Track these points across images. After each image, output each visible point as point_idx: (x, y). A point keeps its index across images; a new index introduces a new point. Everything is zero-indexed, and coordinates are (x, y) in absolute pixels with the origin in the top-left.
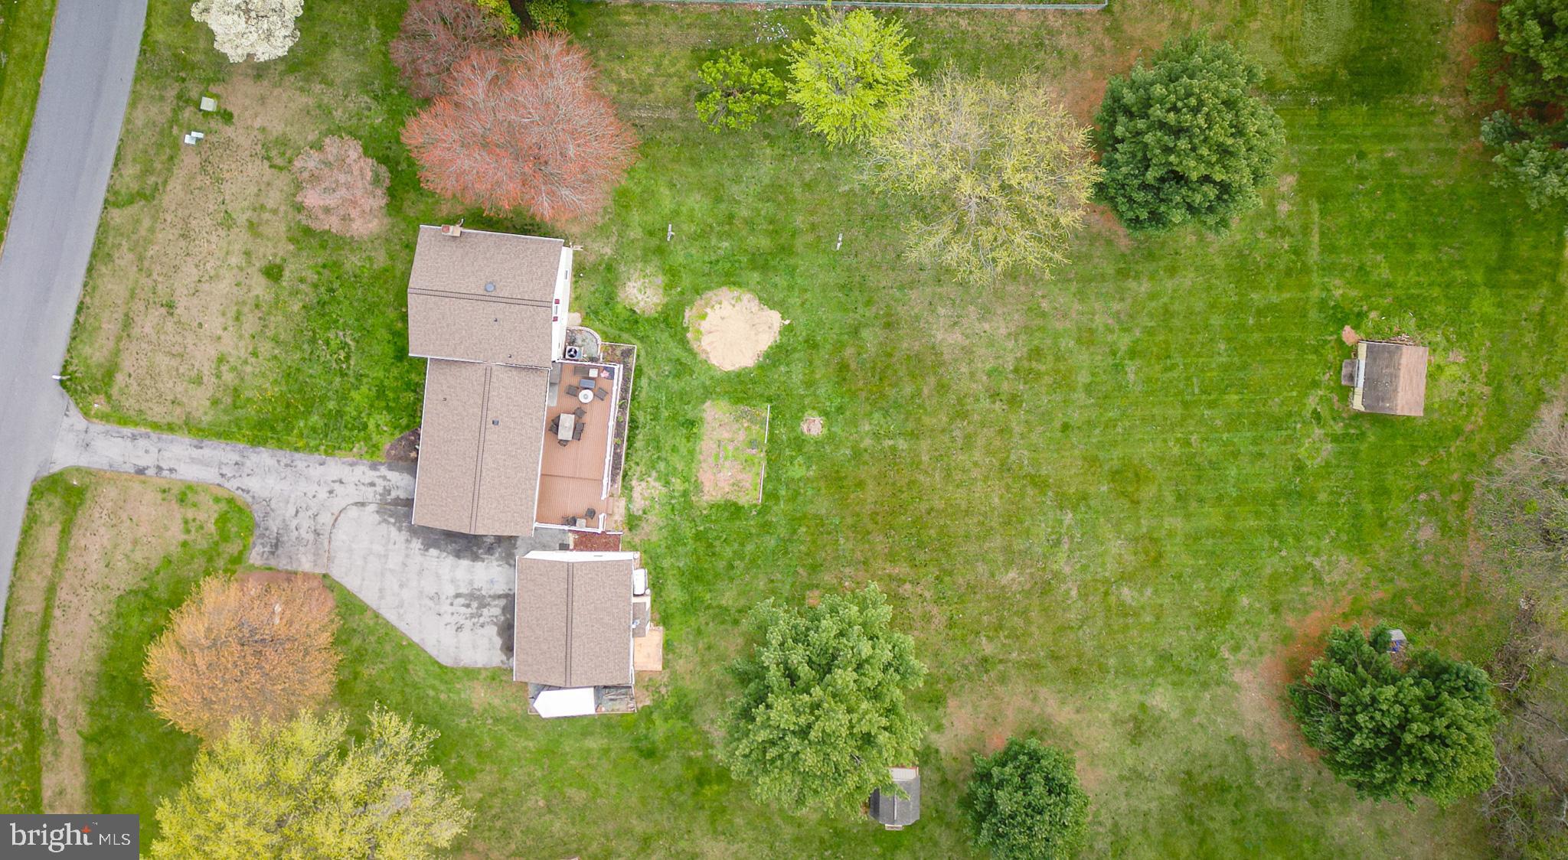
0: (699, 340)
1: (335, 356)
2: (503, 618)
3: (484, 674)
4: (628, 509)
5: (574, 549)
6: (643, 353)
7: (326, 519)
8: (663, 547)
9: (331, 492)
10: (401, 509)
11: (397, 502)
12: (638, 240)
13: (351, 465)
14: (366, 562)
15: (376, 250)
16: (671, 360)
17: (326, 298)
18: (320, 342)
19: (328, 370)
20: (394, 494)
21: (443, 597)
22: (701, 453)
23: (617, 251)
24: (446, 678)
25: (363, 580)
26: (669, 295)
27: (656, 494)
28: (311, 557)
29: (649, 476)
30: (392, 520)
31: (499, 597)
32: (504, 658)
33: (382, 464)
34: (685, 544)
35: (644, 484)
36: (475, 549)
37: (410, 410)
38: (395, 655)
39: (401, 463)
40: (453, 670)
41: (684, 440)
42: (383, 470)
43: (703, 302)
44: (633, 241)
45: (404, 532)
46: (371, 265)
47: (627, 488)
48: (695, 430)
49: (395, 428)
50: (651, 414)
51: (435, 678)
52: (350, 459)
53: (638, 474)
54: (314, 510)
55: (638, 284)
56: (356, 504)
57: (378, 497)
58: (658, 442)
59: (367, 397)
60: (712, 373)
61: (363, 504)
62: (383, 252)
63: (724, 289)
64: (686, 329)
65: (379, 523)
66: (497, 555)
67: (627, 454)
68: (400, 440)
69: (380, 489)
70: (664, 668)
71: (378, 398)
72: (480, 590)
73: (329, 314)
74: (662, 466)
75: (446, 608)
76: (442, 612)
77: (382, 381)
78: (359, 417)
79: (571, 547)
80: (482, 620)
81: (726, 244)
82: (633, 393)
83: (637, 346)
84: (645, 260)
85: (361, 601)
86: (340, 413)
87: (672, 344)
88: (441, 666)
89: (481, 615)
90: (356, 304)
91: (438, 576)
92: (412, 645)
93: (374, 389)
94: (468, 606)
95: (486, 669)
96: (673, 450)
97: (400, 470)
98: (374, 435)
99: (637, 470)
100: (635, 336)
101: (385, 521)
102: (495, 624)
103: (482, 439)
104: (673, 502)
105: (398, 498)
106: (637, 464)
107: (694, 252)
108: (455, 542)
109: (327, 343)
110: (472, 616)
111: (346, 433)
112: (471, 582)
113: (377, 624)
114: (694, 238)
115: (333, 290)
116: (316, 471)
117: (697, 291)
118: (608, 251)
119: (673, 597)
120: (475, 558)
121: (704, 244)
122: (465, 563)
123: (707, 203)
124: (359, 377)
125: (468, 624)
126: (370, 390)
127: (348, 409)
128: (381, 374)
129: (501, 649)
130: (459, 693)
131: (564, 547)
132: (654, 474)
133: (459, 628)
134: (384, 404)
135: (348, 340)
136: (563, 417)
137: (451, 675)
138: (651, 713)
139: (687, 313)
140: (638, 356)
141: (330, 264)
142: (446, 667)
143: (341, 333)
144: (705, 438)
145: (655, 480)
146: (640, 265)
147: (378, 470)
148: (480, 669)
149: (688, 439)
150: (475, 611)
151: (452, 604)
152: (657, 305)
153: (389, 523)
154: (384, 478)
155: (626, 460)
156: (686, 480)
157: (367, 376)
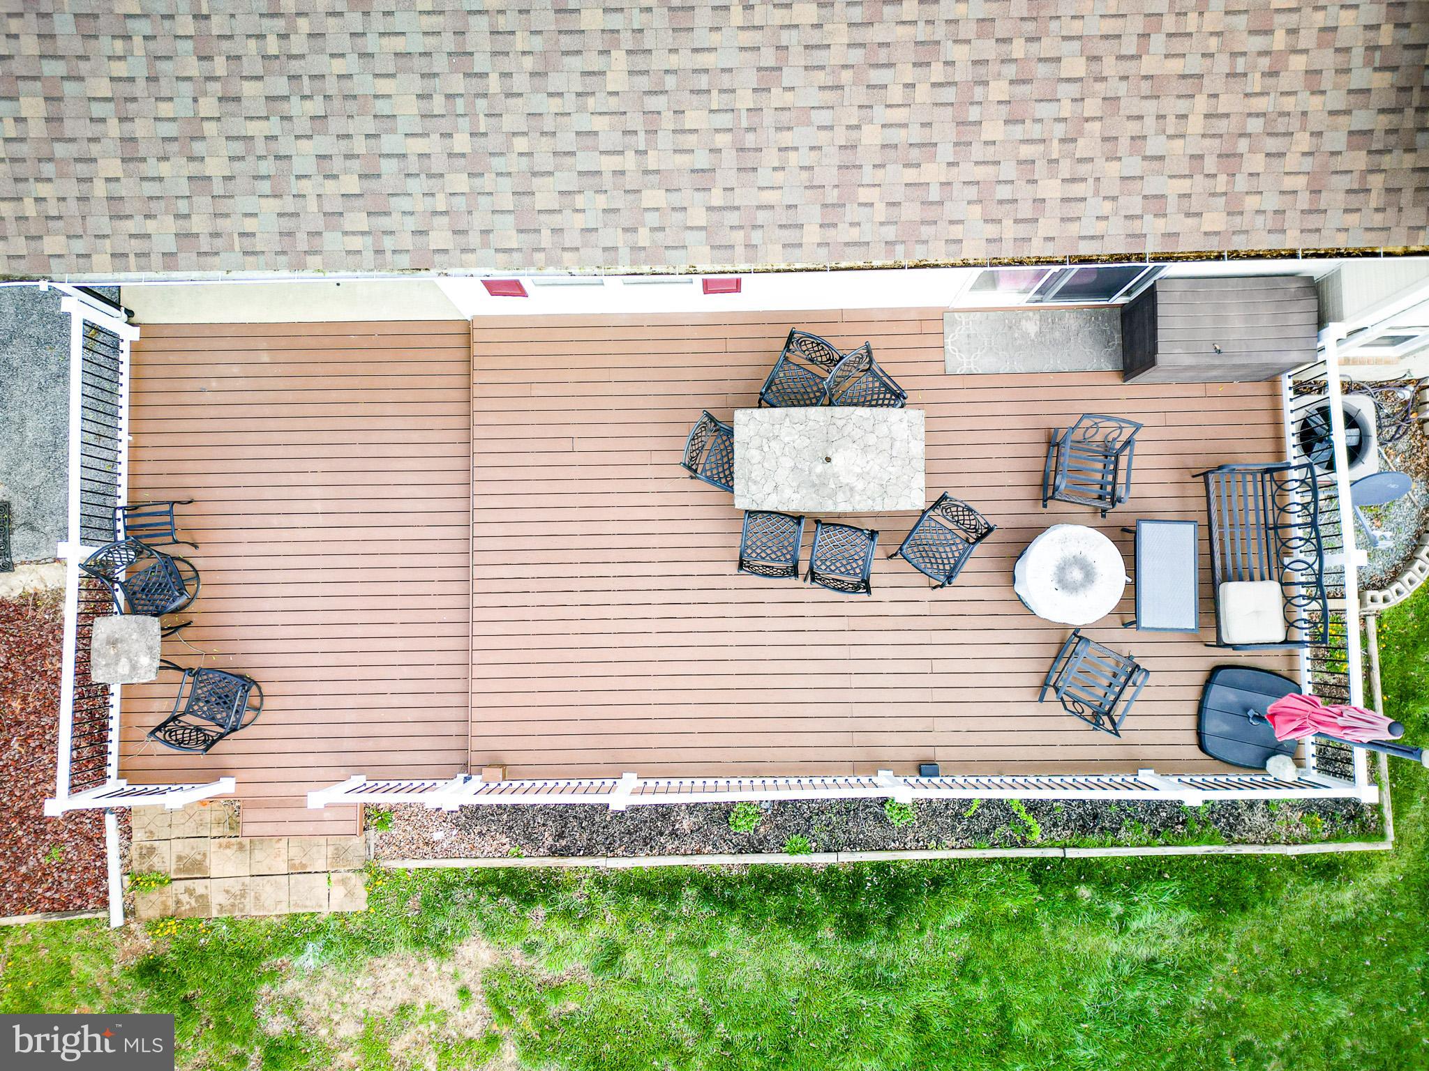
4: (290, 936)
6: (1346, 897)
29: (534, 1050)
35: (473, 1019)
47: (432, 911)
50: (961, 1015)
67: (667, 888)
99: (562, 955)
155: (629, 887)
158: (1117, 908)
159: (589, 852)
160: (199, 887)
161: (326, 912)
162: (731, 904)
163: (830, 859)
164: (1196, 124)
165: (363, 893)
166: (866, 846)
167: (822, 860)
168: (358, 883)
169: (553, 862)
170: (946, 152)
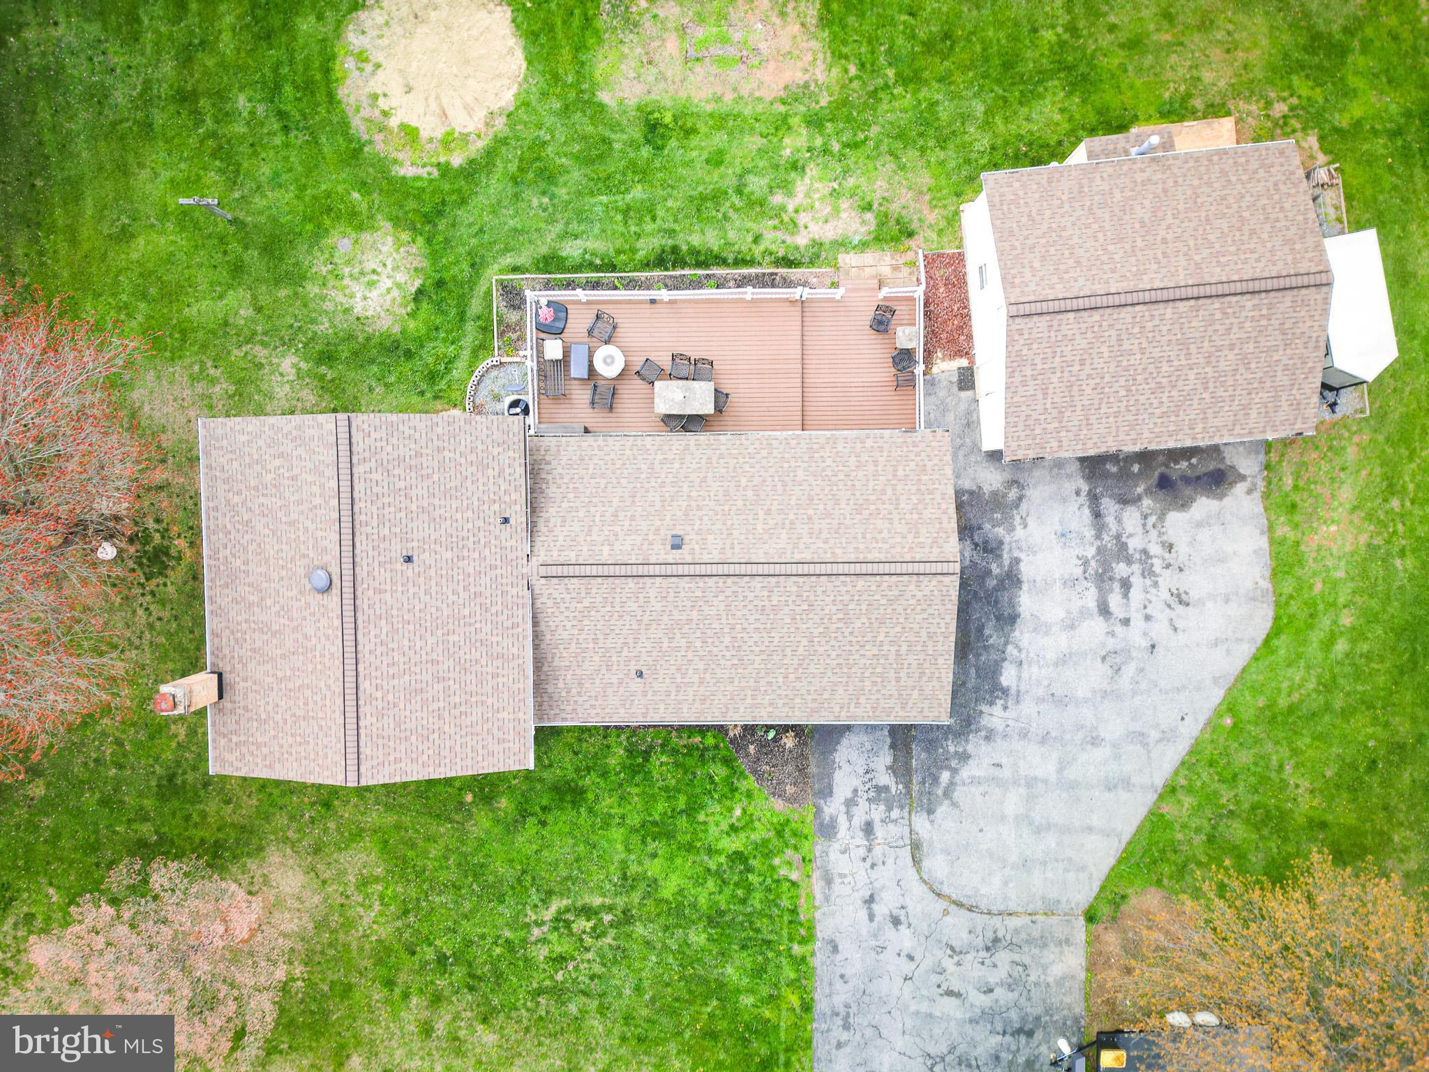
0: (465, 138)
1: (588, 941)
2: (1147, 502)
3: (1283, 531)
4: (863, 246)
5: (967, 354)
6: (509, 260)
7: (957, 927)
8: (942, 155)
9: (896, 922)
10: (919, 757)
11: (901, 769)
12: (254, 297)
13: (829, 881)
14: (1049, 827)
15: (342, 873)
16: (516, 196)
17: (459, 972)
18: (559, 977)
19: (621, 955)
20: (885, 779)
21: (1111, 643)
22: (718, 99)
23: (288, 343)
24: (1303, 615)
25: (1090, 829)
26: (371, 217)
27: (823, 188)
28: (1049, 955)
29: (783, 208)
30: (945, 776)
31: (1097, 515)
32: (1240, 488)
33: (819, 812)
34: (934, 104)
35: (803, 219)
36: (991, 583)
37: (690, 762)
38: (1257, 741)
39: (813, 769)
40: (1281, 604)
41: (694, 141)
42: (833, 807)
43: (379, 137)
44: (259, 310)
45: (970, 748)
46: (377, 880)
47: (816, 255)
48: (668, 119)
49: (734, 790)
50: (640, 221)
51: (1305, 642)
52: (818, 886)
53: (779, 235)
54: (941, 954)
55: (358, 289)
56: (916, 862)
57: (895, 813)
58: (703, 198)
59: (671, 859)
60: (533, 99)
61: (916, 846)
62: (342, 857)
63: (342, 93)
64: (445, 170)
65: (954, 805)
66: (1000, 531)
67: (738, 262)
68: (760, 777)
69: (878, 812)
70: (1228, 114)
71: (669, 836)
72: (1086, 563)
73: (494, 963)
74: (756, 184)
75: (1135, 635)
76: (1145, 643)
77: (633, 830)
78: (718, 874)
79: (964, 362)
80: (1155, 549)
81: (242, 102)
82: (598, 269)
83: (493, 275)
84: (297, 277)
85: (1140, 828)
86: (715, 919)
87: (481, 200)
88: (1276, 631)
89: (1145, 552)
90: (468, 905)
91: (1063, 660)
92: (1230, 706)
93: (652, 846)
94: (1126, 585)
95: (1271, 528)
96: (719, 163)
97: (828, 769)
98: (756, 836)
99: (773, 240)
100: (472, 283)
101: (947, 794)
102: (1162, 518)
103: (721, 569)
104: (836, 147)
105: (892, 769)
106: (757, 239)
107: (266, 170)
108: (980, 630)
109: (560, 960)
110: (1148, 572)
111: (756, 901)
112: (1069, 583)
113: (1190, 790)
114: (233, 174)
115: (442, 959)
116: (853, 959)
117: (354, 153)
118: (288, 363)
119: (1057, 117)
120: (1012, 579)
121: (244, 149)
122: (1026, 602)
123: (157, 154)
124: (627, 882)
125: (1168, 580)
126: (654, 855)
127: (702, 901)
128: (617, 834)
129: (1221, 497)
130: (1335, 584)
131: (966, 380)
132: (778, 199)
133: (1181, 599)
134: (682, 822)
135: (549, 914)
136: (662, 408)
137: (1294, 607)
138: (1337, 130)
139: (407, 171)
140: (515, 269)
141: (383, 971)
142: (1277, 619)
143: (536, 932)
144: (683, 95)
145: (790, 194)
146: (312, 289)
147: (834, 820)
148: (1272, 541)
149: (689, 132)
150: (1136, 568)
151: (1126, 622)
152: (398, 244)
153: (952, 784)
154: (850, 803)
155: (751, 263)
156: (782, 124)
157: (624, 864)
158: (587, 256)
159: (764, 274)
160: (894, 262)
161: (852, 255)
162: (716, 257)
163: (683, 272)
164: (591, 467)
165: (840, 260)
166: (671, 277)
167: (686, 272)
168: (841, 263)
169: (776, 270)
170: (657, 462)
